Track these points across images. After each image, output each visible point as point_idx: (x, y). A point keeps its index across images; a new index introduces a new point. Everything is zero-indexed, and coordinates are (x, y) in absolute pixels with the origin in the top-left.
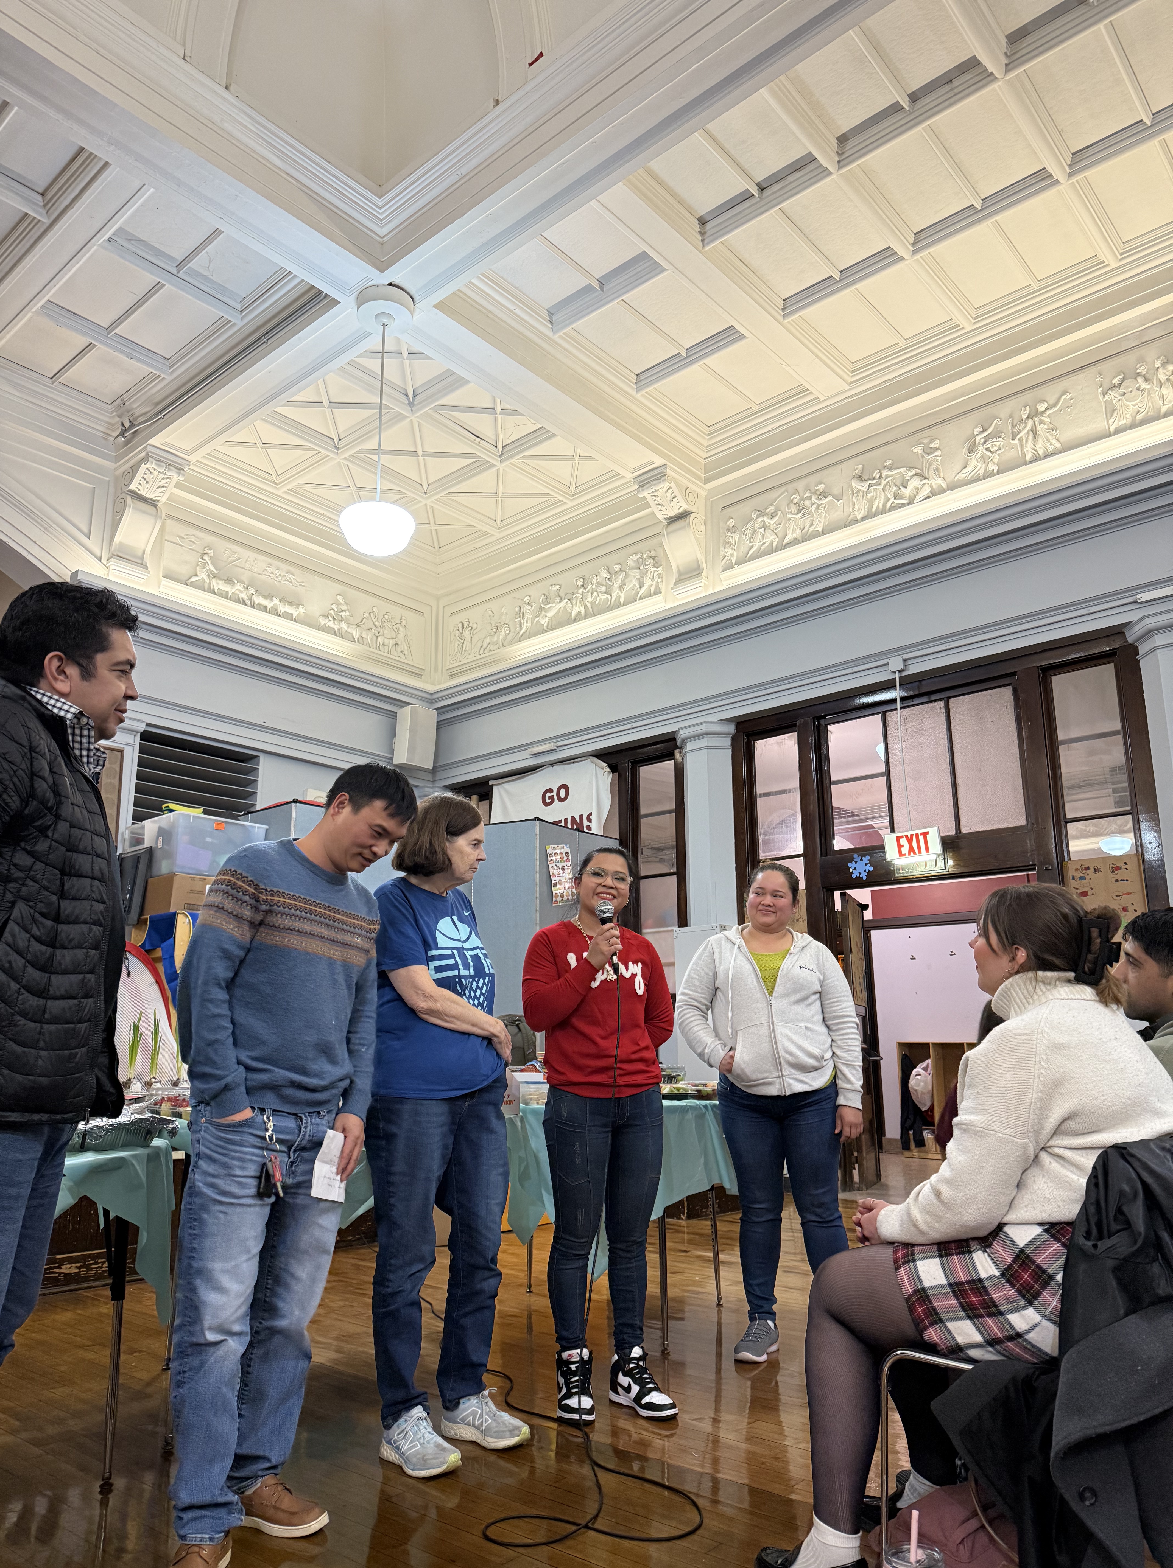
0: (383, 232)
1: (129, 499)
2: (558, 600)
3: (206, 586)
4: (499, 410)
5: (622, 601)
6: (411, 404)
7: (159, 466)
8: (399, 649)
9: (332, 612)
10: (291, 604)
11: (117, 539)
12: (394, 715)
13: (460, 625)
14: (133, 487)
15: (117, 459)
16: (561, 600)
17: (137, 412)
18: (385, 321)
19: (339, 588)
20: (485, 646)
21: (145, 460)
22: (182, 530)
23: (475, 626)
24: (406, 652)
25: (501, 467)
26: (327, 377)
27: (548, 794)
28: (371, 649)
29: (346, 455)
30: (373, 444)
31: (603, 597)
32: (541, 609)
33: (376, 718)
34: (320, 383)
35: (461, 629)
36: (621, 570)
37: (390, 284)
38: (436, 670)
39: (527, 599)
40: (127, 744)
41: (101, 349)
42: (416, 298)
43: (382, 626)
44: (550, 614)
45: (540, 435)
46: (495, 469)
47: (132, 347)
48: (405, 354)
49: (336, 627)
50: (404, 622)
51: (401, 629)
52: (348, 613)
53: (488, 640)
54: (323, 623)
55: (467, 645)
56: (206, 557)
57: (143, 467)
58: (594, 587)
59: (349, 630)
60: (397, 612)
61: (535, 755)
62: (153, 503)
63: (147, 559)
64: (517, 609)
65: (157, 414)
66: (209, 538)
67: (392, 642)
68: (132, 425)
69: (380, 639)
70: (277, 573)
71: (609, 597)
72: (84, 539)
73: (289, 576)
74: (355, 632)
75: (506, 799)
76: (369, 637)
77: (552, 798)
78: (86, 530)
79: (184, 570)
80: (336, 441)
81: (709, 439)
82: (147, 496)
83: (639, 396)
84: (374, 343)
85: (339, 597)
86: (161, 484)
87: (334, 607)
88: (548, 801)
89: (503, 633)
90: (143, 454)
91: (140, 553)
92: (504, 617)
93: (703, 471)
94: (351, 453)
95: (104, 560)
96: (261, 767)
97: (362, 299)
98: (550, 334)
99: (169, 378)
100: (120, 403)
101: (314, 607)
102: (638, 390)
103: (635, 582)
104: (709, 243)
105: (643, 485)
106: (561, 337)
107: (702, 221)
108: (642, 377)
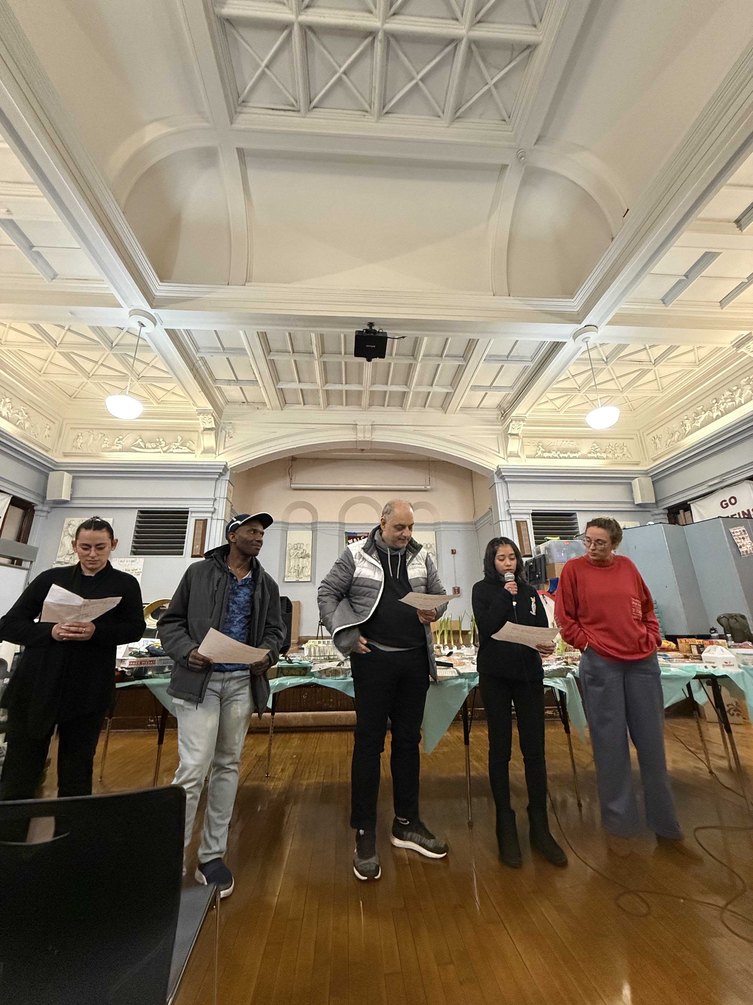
0: (577, 310)
1: (509, 436)
2: (703, 413)
3: (542, 456)
4: (648, 348)
5: (743, 402)
6: (606, 363)
7: (516, 422)
8: (626, 456)
9: (592, 451)
10: (575, 453)
11: (508, 452)
12: (630, 484)
13: (653, 438)
14: (509, 432)
15: (502, 425)
16: (705, 412)
17: (505, 407)
18: (586, 340)
19: (593, 440)
20: (668, 444)
21: (511, 421)
22: (529, 440)
23: (661, 436)
24: (629, 457)
25: (656, 369)
26: (569, 369)
28: (613, 460)
29: (584, 391)
30: (593, 384)
31: (730, 404)
32: (694, 420)
33: (623, 486)
34: (567, 372)
35: (654, 440)
36: (738, 388)
37: (585, 326)
38: (646, 460)
39: (685, 417)
40: (527, 519)
41: (489, 393)
42: (597, 326)
43: (615, 449)
44: (701, 420)
45: (672, 349)
46: (652, 371)
47: (498, 388)
48: (598, 346)
49: (595, 456)
50: (625, 445)
51: (625, 448)
52: (599, 449)
53: (669, 441)
54: (589, 456)
55: (659, 446)
56: (539, 446)
57: (511, 424)
58: (723, 401)
59: (601, 455)
60: (620, 442)
61: (710, 486)
62: (517, 435)
63: (519, 454)
64: (681, 423)
65: (512, 405)
66: (539, 440)
67: (621, 455)
68: (505, 412)
69: (616, 455)
70: (567, 443)
71: (734, 403)
72: (498, 454)
73: (571, 443)
75: (699, 509)
76: (610, 456)
77: (727, 504)
78: (498, 451)
79: (533, 453)
80: (578, 388)
82: (515, 433)
83: (723, 310)
84: (584, 348)
85: (594, 444)
86: (518, 428)
87: (593, 448)
88: (725, 506)
89: (676, 436)
91: (517, 453)
92: (675, 429)
94: (586, 389)
95: (506, 458)
96: (578, 517)
97: (575, 336)
98: (665, 308)
99: (512, 393)
100: (499, 406)
101: (584, 451)
102: (722, 308)
103: (748, 391)
104: (745, 228)
105: (738, 347)
106: (671, 306)
107: (737, 222)
108: (723, 302)
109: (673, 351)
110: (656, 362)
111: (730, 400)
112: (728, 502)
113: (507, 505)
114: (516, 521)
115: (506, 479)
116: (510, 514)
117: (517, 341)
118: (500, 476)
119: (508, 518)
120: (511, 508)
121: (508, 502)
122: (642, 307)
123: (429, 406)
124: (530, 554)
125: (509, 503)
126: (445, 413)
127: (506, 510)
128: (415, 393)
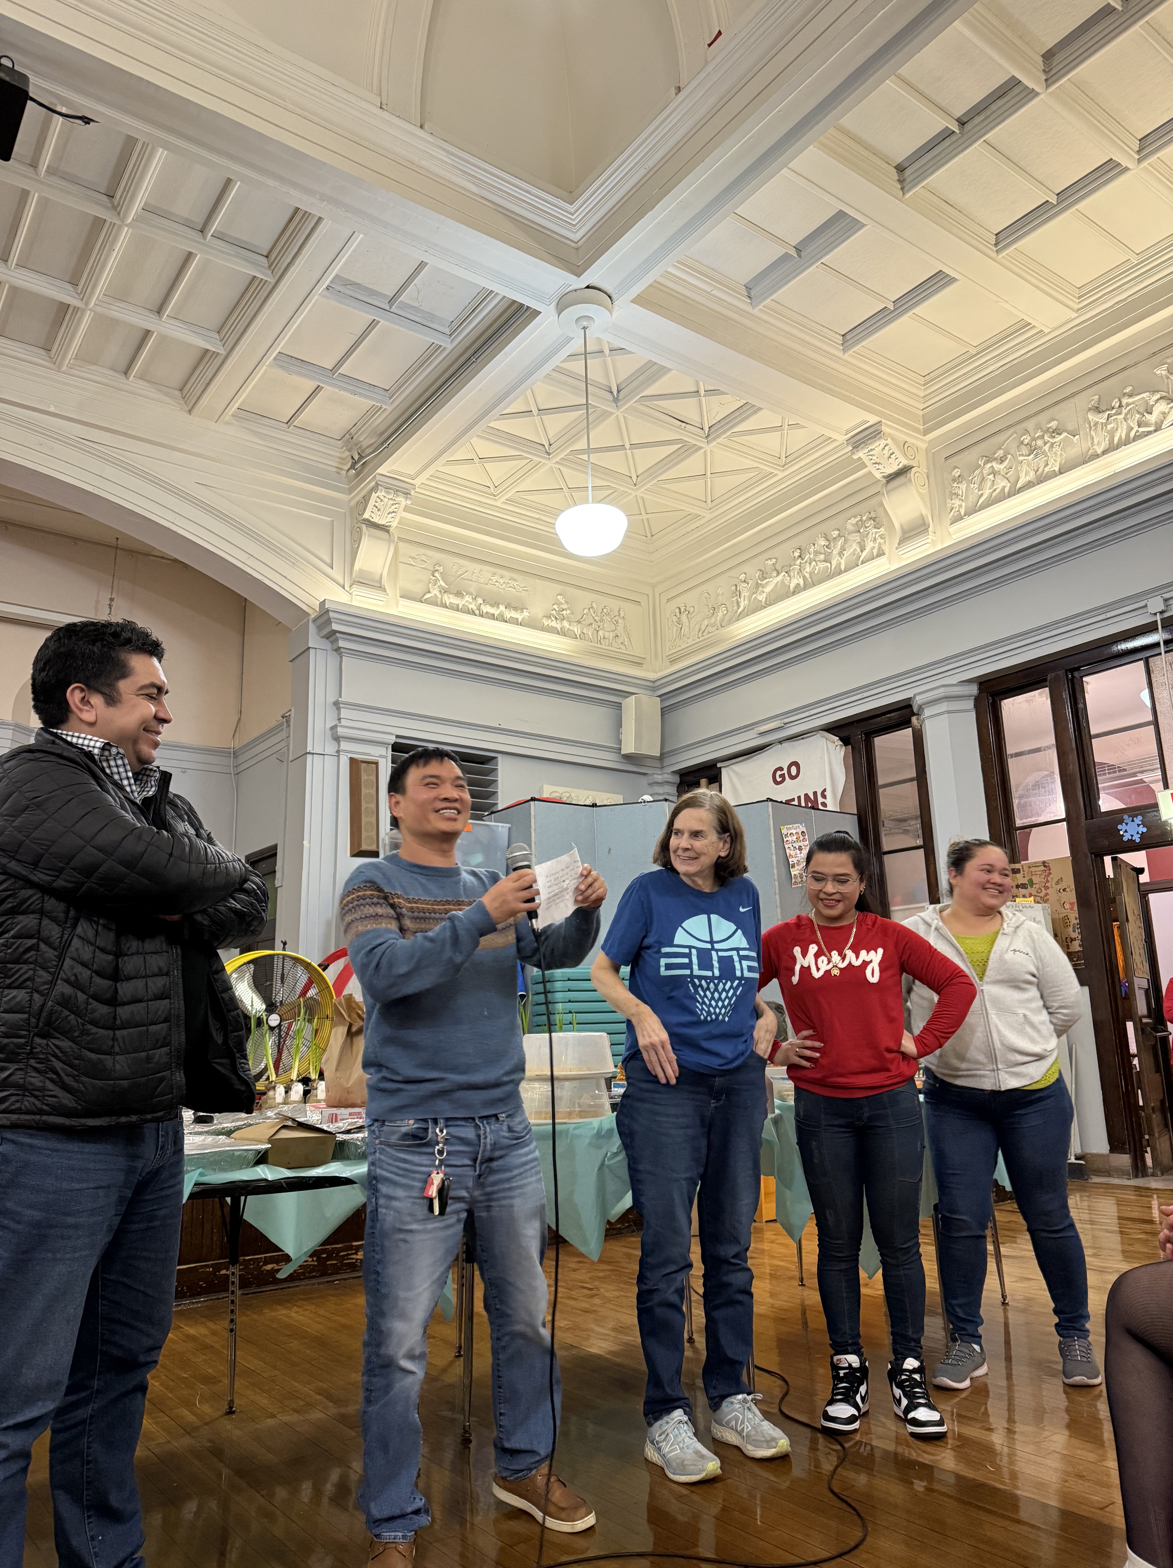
0: (576, 237)
1: (364, 527)
2: (775, 574)
3: (439, 601)
4: (702, 393)
5: (843, 567)
6: (616, 400)
7: (388, 493)
8: (620, 640)
9: (554, 612)
10: (516, 609)
11: (356, 567)
12: (619, 706)
13: (677, 610)
14: (366, 515)
15: (350, 490)
16: (778, 573)
17: (365, 443)
18: (585, 323)
19: (559, 588)
20: (703, 628)
21: (375, 489)
22: (412, 550)
23: (692, 609)
24: (626, 643)
25: (708, 448)
26: (534, 387)
27: (779, 773)
28: (593, 644)
29: (557, 459)
30: (582, 444)
31: (822, 565)
32: (758, 585)
34: (529, 392)
35: (678, 614)
36: (839, 535)
37: (588, 287)
38: (656, 657)
39: (742, 577)
40: (381, 756)
41: (328, 390)
42: (614, 296)
43: (602, 620)
44: (768, 589)
45: (746, 411)
46: (703, 451)
47: (355, 384)
48: (607, 352)
49: (558, 626)
50: (622, 614)
51: (620, 621)
52: (568, 612)
53: (706, 622)
54: (546, 624)
55: (685, 630)
56: (437, 574)
57: (374, 496)
58: (812, 556)
59: (571, 628)
60: (614, 604)
61: (762, 734)
62: (384, 529)
63: (385, 581)
64: (733, 588)
65: (382, 444)
66: (438, 556)
67: (612, 635)
68: (361, 457)
69: (601, 633)
70: (500, 580)
71: (829, 565)
72: (328, 570)
73: (512, 583)
74: (576, 629)
75: (735, 780)
76: (589, 632)
77: (782, 776)
78: (328, 560)
79: (418, 589)
80: (547, 446)
81: (925, 389)
82: (380, 522)
83: (846, 356)
84: (576, 345)
85: (559, 597)
86: (391, 510)
87: (555, 607)
88: (779, 779)
89: (720, 614)
90: (373, 484)
91: (378, 577)
92: (720, 598)
93: (921, 422)
94: (562, 456)
95: (347, 588)
96: (499, 768)
97: (562, 306)
98: (749, 309)
99: (390, 408)
100: (348, 438)
101: (537, 609)
102: (845, 351)
103: (855, 546)
104: (909, 190)
105: (856, 447)
106: (761, 310)
107: (900, 169)
108: (848, 337)
109: (747, 418)
110: (711, 433)
111: (822, 557)
112: (785, 771)
113: (332, 713)
114: (351, 759)
115: (341, 644)
116: (337, 739)
117: (422, 265)
118: (326, 631)
119: (331, 748)
120: (343, 722)
121: (337, 704)
122: (709, 289)
123: (142, 377)
124: (373, 848)
125: (339, 709)
126: (190, 411)
127: (329, 725)
128: (99, 318)
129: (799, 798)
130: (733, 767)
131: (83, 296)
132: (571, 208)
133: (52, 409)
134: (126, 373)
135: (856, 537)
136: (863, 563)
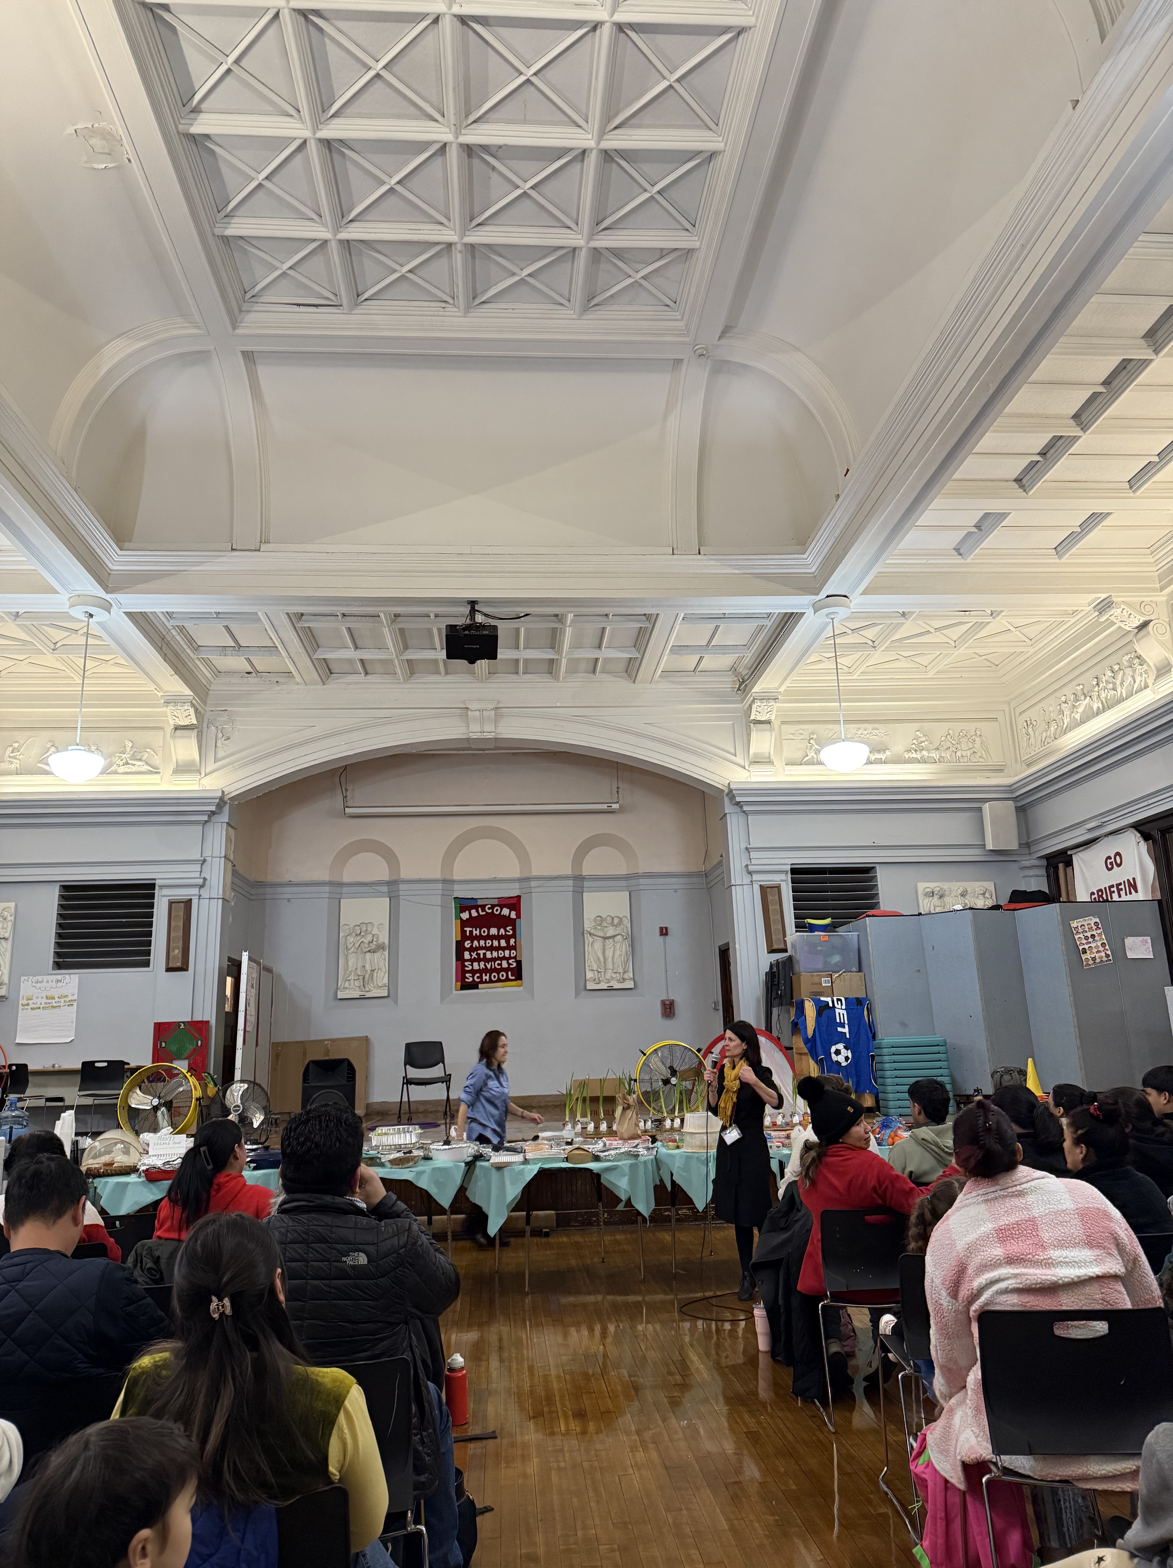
0: (813, 570)
1: (752, 725)
2: (1083, 698)
3: (815, 760)
5: (1124, 696)
7: (762, 703)
8: (978, 755)
9: (913, 746)
10: (879, 751)
11: (751, 752)
12: (980, 810)
13: (1025, 724)
14: (752, 718)
15: (742, 700)
16: (1085, 697)
17: (744, 673)
18: (833, 616)
19: (916, 725)
20: (1043, 740)
21: (753, 701)
22: (792, 728)
23: (1034, 723)
24: (985, 756)
27: (1109, 861)
28: (952, 764)
31: (1112, 692)
32: (1074, 706)
33: (967, 815)
35: (1026, 727)
36: (1120, 669)
37: (828, 596)
38: (1016, 761)
39: (1063, 699)
40: (782, 881)
41: (709, 655)
42: (847, 595)
43: (959, 743)
44: (1080, 710)
47: (723, 649)
49: (919, 756)
50: (978, 733)
51: (977, 739)
52: (926, 743)
53: (1044, 735)
54: (907, 756)
55: (1032, 740)
56: (812, 741)
57: (754, 707)
58: (1104, 685)
59: (930, 755)
60: (971, 727)
61: (1090, 830)
62: (768, 722)
63: (773, 757)
64: (1059, 707)
65: (752, 674)
66: (811, 727)
67: (969, 753)
68: (743, 682)
69: (959, 754)
70: (865, 732)
71: (1115, 692)
72: (733, 758)
73: (874, 732)
74: (935, 755)
75: (1082, 865)
76: (947, 755)
77: (1111, 863)
78: (733, 751)
79: (798, 755)
81: (1153, 557)
82: (763, 719)
83: (1062, 561)
85: (917, 733)
86: (768, 710)
87: (914, 741)
88: (1110, 866)
89: (1052, 729)
90: (752, 698)
91: (767, 755)
92: (1052, 714)
93: (1157, 581)
95: (747, 768)
96: (878, 875)
97: (817, 607)
98: (963, 561)
99: (749, 656)
100: (733, 669)
101: (898, 748)
102: (1060, 558)
103: (1130, 679)
104: (1029, 491)
105: (1101, 612)
106: (972, 559)
107: (1018, 480)
108: (1059, 549)
111: (1111, 686)
112: (1113, 860)
113: (745, 855)
114: (761, 886)
115: (745, 808)
116: (750, 873)
118: (734, 802)
119: (747, 880)
120: (753, 862)
121: (747, 849)
122: (924, 561)
123: (602, 672)
124: (782, 946)
125: (749, 852)
126: (634, 682)
127: (743, 865)
128: (570, 661)
129: (1124, 882)
130: (1080, 854)
131: (559, 652)
132: (805, 556)
133: (558, 705)
134: (594, 672)
135: (1129, 671)
136: (1136, 693)
